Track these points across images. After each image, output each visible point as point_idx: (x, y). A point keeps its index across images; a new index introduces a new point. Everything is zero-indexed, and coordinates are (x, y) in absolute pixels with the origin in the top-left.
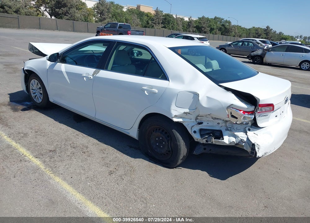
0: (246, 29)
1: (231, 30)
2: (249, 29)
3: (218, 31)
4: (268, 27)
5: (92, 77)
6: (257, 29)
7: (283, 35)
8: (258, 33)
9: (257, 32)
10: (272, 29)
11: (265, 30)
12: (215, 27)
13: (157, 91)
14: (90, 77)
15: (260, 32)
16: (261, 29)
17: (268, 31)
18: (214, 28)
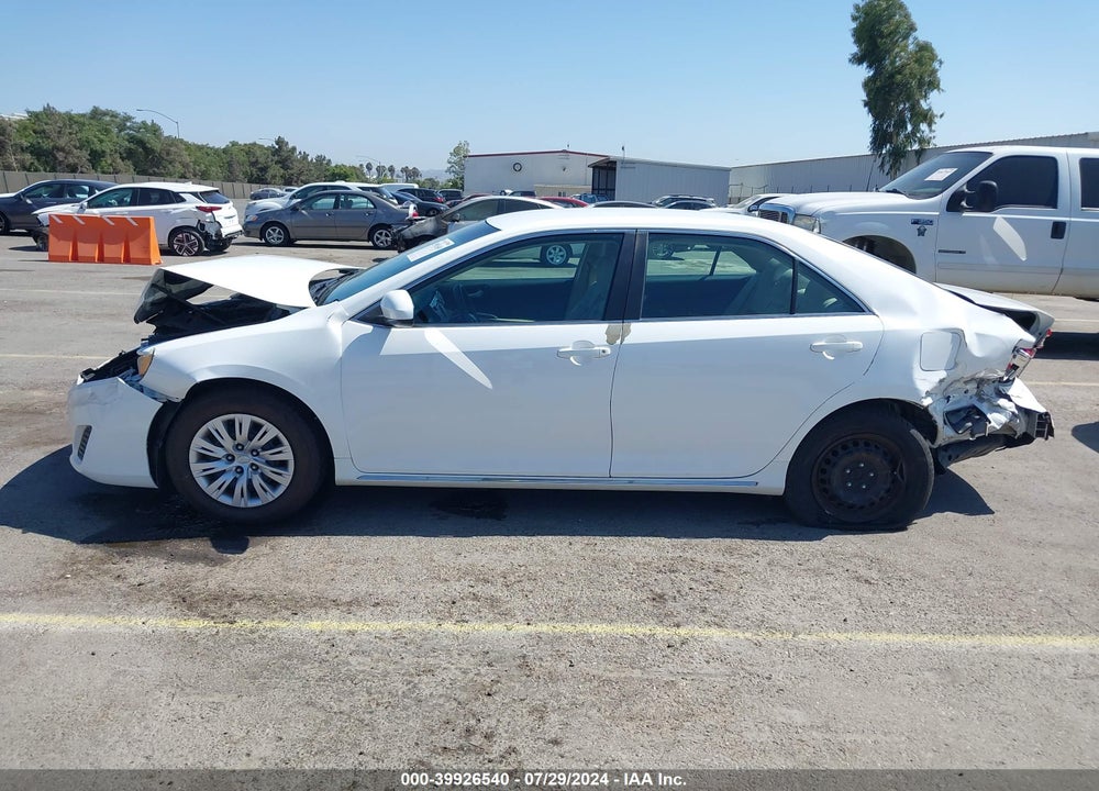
0: (216, 151)
1: (168, 154)
2: (225, 151)
3: (119, 160)
4: (280, 142)
5: (609, 351)
6: (247, 149)
7: (333, 165)
8: (257, 161)
9: (254, 160)
10: (294, 149)
11: (276, 152)
12: (107, 147)
13: (859, 344)
14: (604, 351)
15: (261, 160)
16: (261, 147)
17: (284, 154)
18: (103, 152)
